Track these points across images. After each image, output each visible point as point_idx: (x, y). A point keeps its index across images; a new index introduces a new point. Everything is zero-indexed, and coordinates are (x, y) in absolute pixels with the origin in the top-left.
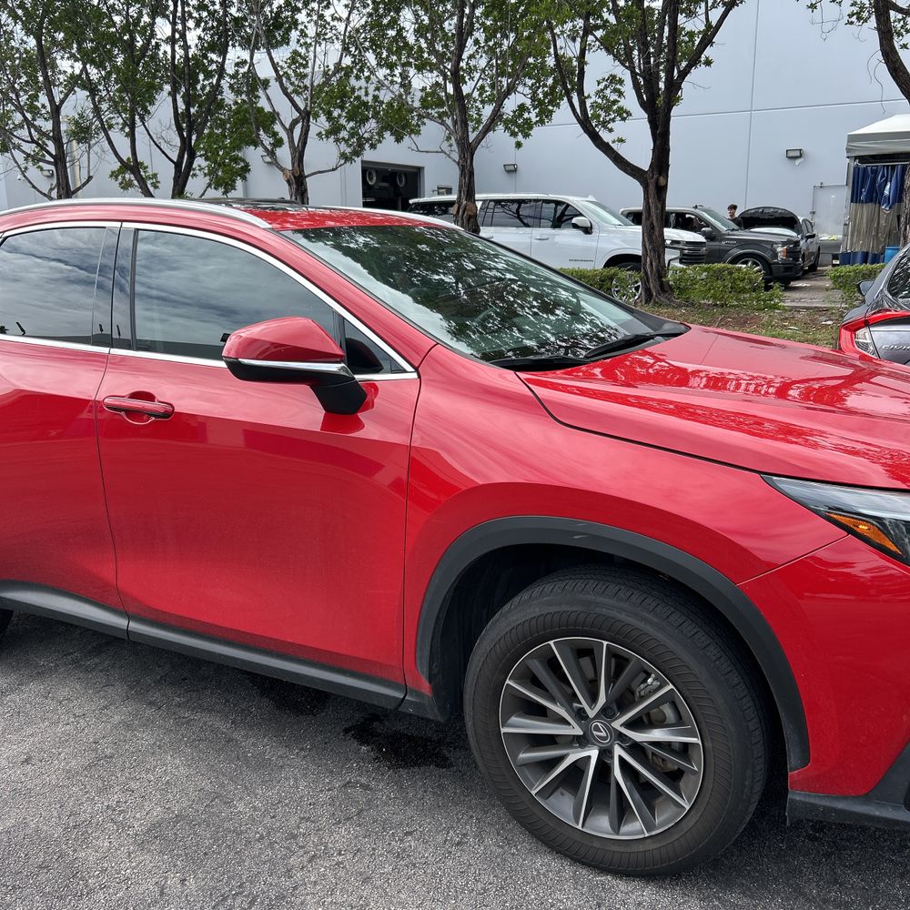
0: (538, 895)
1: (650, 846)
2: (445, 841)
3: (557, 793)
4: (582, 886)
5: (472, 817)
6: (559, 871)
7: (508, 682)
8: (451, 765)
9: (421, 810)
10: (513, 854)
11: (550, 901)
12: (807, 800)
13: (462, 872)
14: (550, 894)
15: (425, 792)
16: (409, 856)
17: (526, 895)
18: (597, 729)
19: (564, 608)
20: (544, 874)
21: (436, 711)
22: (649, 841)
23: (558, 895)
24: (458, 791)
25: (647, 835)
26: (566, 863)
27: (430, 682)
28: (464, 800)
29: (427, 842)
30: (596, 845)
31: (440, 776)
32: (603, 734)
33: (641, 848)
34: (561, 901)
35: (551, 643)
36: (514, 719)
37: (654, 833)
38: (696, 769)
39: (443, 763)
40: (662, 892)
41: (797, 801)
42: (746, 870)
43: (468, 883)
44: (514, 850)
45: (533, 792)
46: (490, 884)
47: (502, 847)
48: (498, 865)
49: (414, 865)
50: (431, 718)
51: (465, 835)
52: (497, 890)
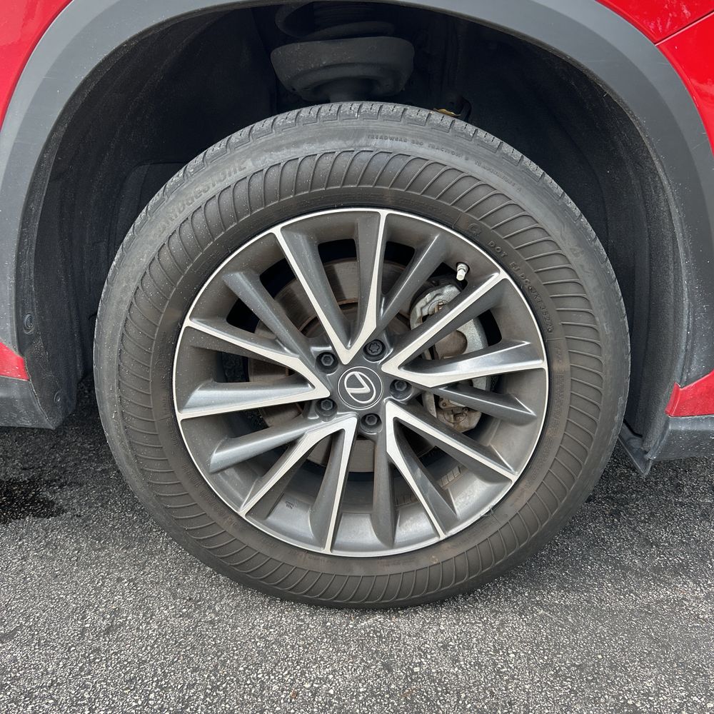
0: (282, 680)
1: (450, 552)
2: (82, 633)
3: (282, 506)
4: (346, 644)
5: (119, 580)
6: (299, 629)
7: (188, 322)
8: (61, 511)
9: (23, 591)
10: (212, 622)
11: (307, 686)
12: (696, 428)
13: (131, 680)
14: (303, 673)
15: (24, 558)
16: (15, 679)
17: (262, 689)
18: (354, 383)
19: (308, 149)
20: (276, 641)
21: (39, 408)
22: (445, 545)
23: (315, 672)
24: (84, 545)
25: (443, 536)
26: (304, 612)
27: (21, 351)
28: (98, 557)
29: (47, 643)
30: (358, 571)
31: (46, 530)
32: (366, 389)
33: (435, 559)
34: (326, 680)
35: (276, 230)
36: (199, 394)
37: (453, 531)
38: (532, 413)
39: (46, 509)
40: (465, 618)
41: (681, 433)
42: (542, 555)
43: (147, 699)
44: (210, 616)
45: (242, 512)
46: (190, 686)
47: (188, 616)
48: (193, 648)
49: (29, 695)
50: (29, 424)
51: (116, 612)
52: (206, 696)
